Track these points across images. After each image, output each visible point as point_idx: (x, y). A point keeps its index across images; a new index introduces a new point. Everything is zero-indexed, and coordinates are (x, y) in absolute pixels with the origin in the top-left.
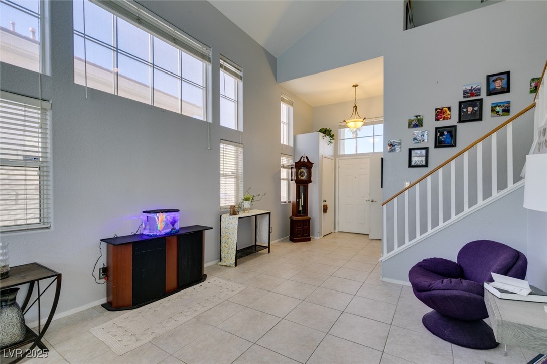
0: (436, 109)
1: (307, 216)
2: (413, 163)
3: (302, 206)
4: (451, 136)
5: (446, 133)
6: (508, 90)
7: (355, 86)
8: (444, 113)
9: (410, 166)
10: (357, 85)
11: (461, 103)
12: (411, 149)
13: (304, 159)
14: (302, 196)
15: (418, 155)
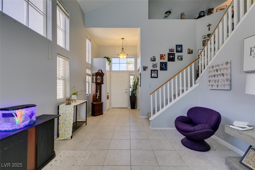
0: (160, 55)
1: (101, 101)
2: (152, 76)
3: (98, 96)
4: (165, 66)
5: (164, 65)
6: (182, 52)
7: (123, 39)
8: (163, 57)
9: (151, 77)
11: (168, 54)
12: (152, 70)
13: (100, 71)
14: (99, 91)
15: (154, 73)
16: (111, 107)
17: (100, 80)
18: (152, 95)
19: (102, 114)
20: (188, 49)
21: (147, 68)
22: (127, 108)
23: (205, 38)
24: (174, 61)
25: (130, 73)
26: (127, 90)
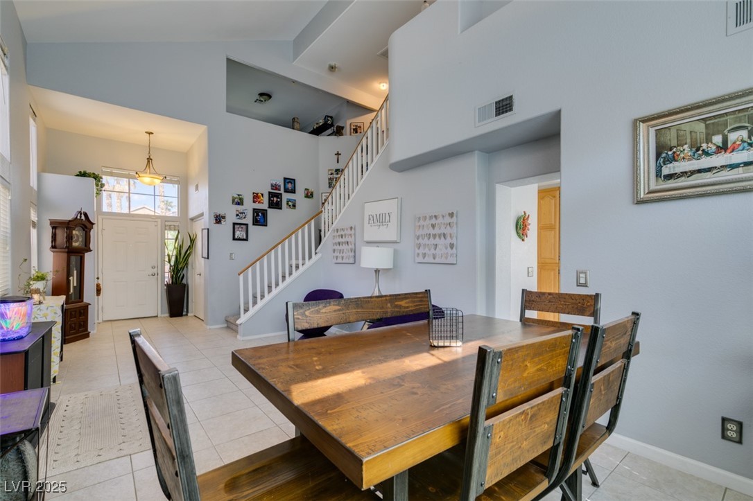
0: (254, 193)
1: (82, 301)
2: (236, 237)
3: (74, 287)
4: (264, 217)
5: (260, 214)
6: (294, 193)
7: (150, 133)
8: (259, 198)
9: (234, 239)
10: (152, 133)
11: (270, 193)
12: (234, 224)
13: (81, 217)
14: (75, 272)
15: (240, 229)
16: (100, 320)
17: (80, 239)
18: (242, 275)
19: (87, 336)
20: (306, 189)
21: (224, 217)
22: (157, 316)
23: (332, 174)
24: (281, 209)
25: (167, 223)
26: (156, 269)
